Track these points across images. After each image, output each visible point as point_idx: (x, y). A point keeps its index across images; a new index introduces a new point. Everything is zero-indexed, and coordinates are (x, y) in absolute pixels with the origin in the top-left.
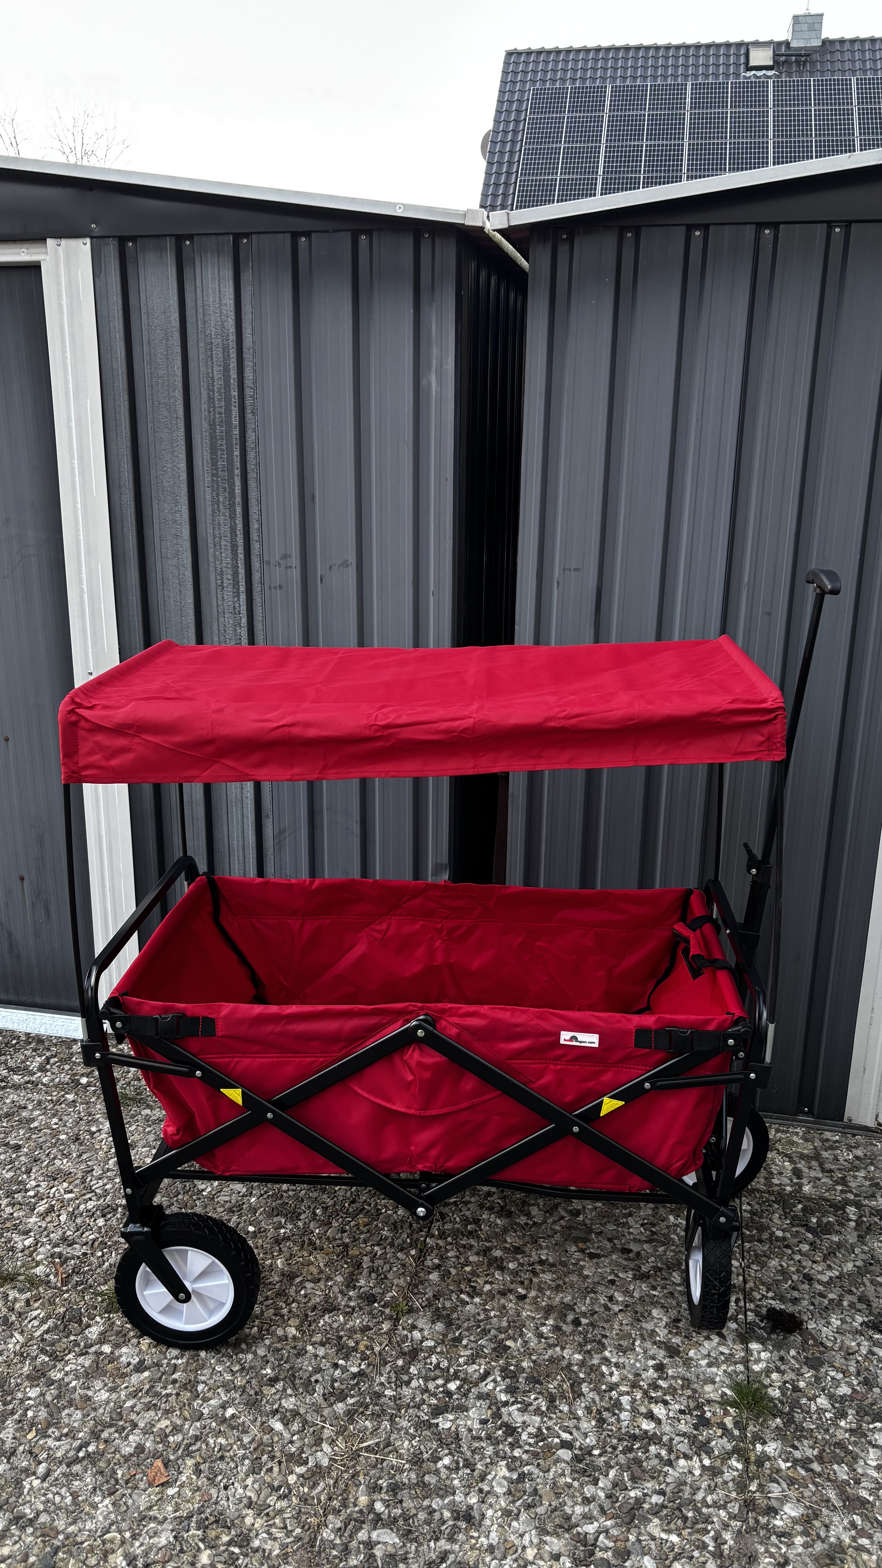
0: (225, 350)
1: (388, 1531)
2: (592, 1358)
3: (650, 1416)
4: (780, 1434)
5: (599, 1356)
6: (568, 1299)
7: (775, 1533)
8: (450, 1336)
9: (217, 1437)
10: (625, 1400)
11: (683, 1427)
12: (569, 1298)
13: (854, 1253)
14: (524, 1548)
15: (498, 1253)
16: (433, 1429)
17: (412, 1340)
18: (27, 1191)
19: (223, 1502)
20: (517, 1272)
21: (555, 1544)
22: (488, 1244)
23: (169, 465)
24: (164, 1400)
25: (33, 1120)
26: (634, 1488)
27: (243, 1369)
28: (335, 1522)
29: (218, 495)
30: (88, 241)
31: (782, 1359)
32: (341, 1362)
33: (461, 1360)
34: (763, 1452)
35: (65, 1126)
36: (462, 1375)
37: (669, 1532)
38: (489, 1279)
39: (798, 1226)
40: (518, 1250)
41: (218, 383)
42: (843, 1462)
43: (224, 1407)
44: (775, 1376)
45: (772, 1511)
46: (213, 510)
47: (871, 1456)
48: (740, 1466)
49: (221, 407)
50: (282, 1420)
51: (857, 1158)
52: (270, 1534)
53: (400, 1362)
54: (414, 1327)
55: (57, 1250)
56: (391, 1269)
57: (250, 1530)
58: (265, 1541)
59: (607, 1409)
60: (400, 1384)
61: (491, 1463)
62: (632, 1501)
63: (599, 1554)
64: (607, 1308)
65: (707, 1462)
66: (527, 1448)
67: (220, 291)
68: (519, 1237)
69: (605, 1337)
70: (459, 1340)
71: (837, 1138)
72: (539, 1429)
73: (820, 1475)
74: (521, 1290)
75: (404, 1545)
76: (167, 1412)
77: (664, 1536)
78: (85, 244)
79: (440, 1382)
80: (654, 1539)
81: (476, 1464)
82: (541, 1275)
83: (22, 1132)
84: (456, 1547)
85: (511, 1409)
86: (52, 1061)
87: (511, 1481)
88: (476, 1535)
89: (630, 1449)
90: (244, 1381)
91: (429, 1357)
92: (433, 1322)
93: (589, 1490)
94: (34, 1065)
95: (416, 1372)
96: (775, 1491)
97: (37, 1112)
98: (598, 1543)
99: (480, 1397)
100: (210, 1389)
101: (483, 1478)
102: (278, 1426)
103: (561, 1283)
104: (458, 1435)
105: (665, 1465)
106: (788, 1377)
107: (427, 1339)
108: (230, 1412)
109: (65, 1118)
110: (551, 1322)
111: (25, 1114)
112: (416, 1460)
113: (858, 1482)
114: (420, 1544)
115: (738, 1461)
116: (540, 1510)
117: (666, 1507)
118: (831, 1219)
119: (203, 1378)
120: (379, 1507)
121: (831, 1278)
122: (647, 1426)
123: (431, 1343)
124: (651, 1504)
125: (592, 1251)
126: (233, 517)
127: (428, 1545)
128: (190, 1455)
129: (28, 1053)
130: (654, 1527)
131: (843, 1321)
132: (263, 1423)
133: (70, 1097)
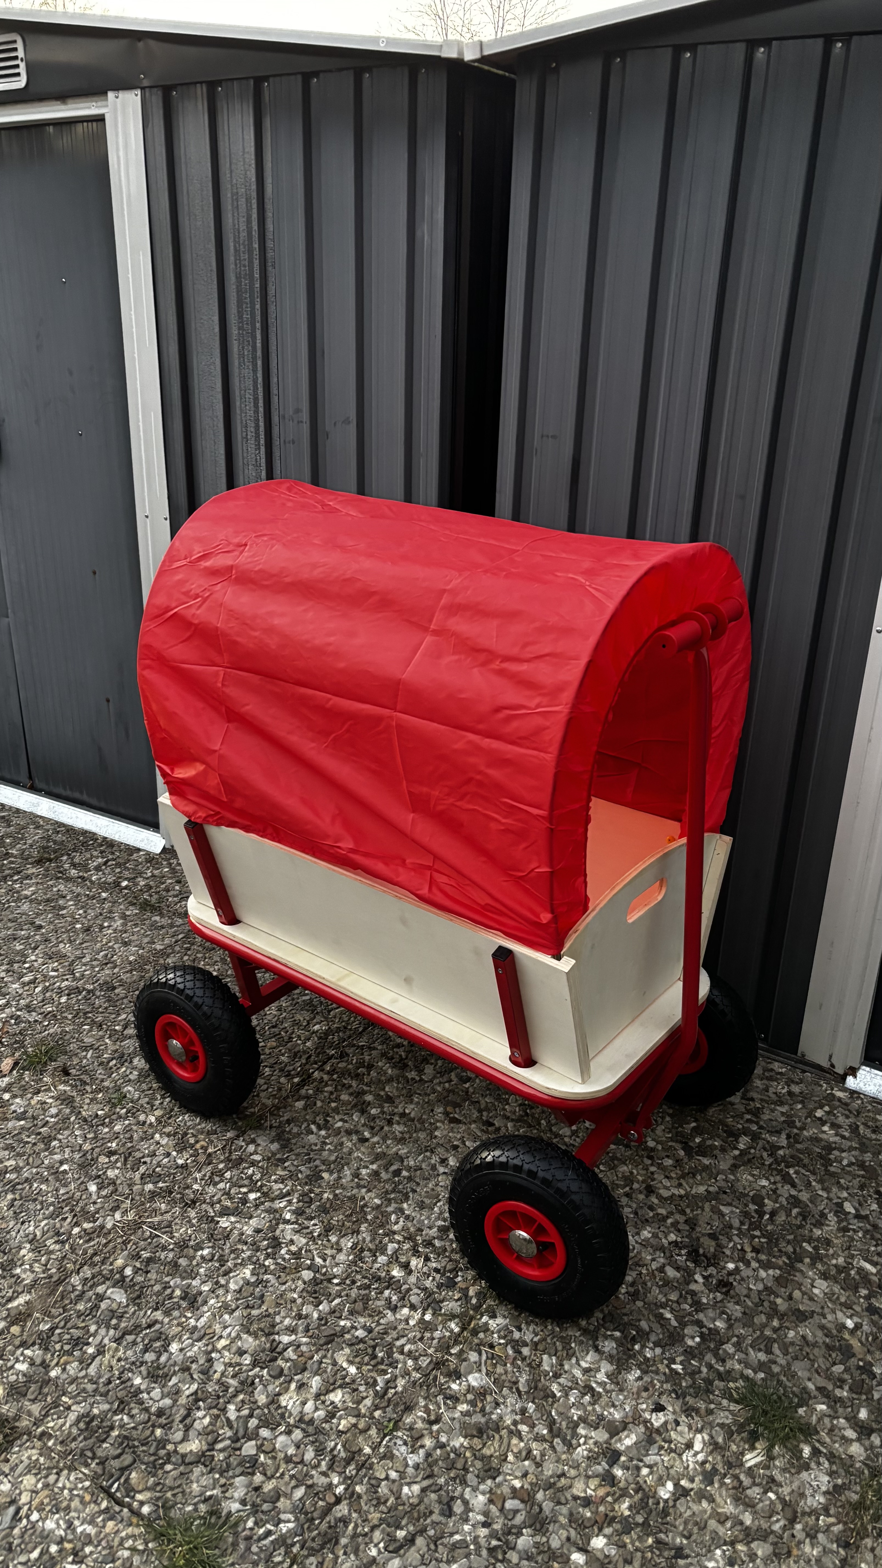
0: (248, 201)
1: (123, 1292)
2: (389, 1205)
3: (406, 1266)
4: (513, 1313)
5: (396, 1205)
6: (403, 1152)
7: (444, 1394)
8: (278, 1156)
9: (42, 1183)
10: (392, 1247)
11: (428, 1283)
12: (405, 1151)
13: (715, 1179)
14: (221, 1337)
15: (369, 1098)
16: (212, 1225)
17: (244, 1151)
18: (25, 962)
19: (13, 1234)
20: (374, 1118)
21: (249, 1342)
22: (365, 1088)
23: (205, 318)
24: (22, 1145)
25: (64, 908)
26: (347, 1319)
27: (95, 1138)
28: (87, 1272)
29: (243, 348)
30: (139, 92)
32: (174, 1153)
33: (273, 1177)
34: (486, 1324)
35: (85, 917)
36: (265, 1189)
37: (351, 1363)
38: (346, 1118)
39: (677, 1141)
40: (390, 1099)
41: (244, 234)
42: (555, 1355)
43: (61, 1163)
45: (456, 1375)
46: (239, 363)
47: (589, 1358)
48: (457, 1330)
49: (245, 260)
50: (98, 1184)
51: (790, 1093)
52: (31, 1267)
53: (221, 1166)
55: (19, 1013)
56: (267, 1089)
57: (19, 1260)
58: (25, 1271)
59: (370, 1250)
60: (212, 1182)
61: (241, 1264)
62: (338, 1329)
63: (280, 1362)
64: (434, 1168)
65: (428, 1317)
66: (280, 1261)
67: (243, 138)
68: (397, 1088)
69: (414, 1191)
70: (284, 1161)
71: (784, 1070)
72: (301, 1249)
73: (524, 1359)
74: (367, 1134)
75: (128, 1306)
76: (19, 1155)
77: (345, 1365)
78: (136, 95)
79: (244, 1190)
80: (335, 1363)
81: (228, 1261)
82: (394, 1126)
83: (50, 916)
84: (166, 1320)
85: (287, 1227)
86: (110, 863)
87: (248, 1283)
88: (189, 1315)
89: (367, 1287)
90: (90, 1147)
91: (249, 1168)
92: (272, 1142)
93: (307, 1309)
94: (93, 864)
95: (229, 1177)
96: (472, 1359)
97: (71, 903)
98: (285, 1353)
99: (269, 1211)
100: (60, 1146)
101: (226, 1274)
102: (93, 1188)
103: (407, 1136)
104: (228, 1235)
105: (389, 1308)
107: (257, 1154)
108: (65, 1167)
109: (89, 911)
110: (374, 1167)
111: (61, 902)
112: (182, 1245)
113: (557, 1376)
114: (141, 1310)
115: (457, 1324)
116: (255, 1312)
117: (365, 1343)
118: (716, 1143)
119: (60, 1137)
120: (128, 1271)
121: (673, 1194)
122: (396, 1273)
123: (257, 1158)
124: (353, 1336)
125: (456, 1116)
126: (255, 371)
127: (146, 1312)
128: (13, 1192)
129: (95, 853)
130: (342, 1355)
131: (655, 1236)
132: (82, 1183)
133: (104, 895)
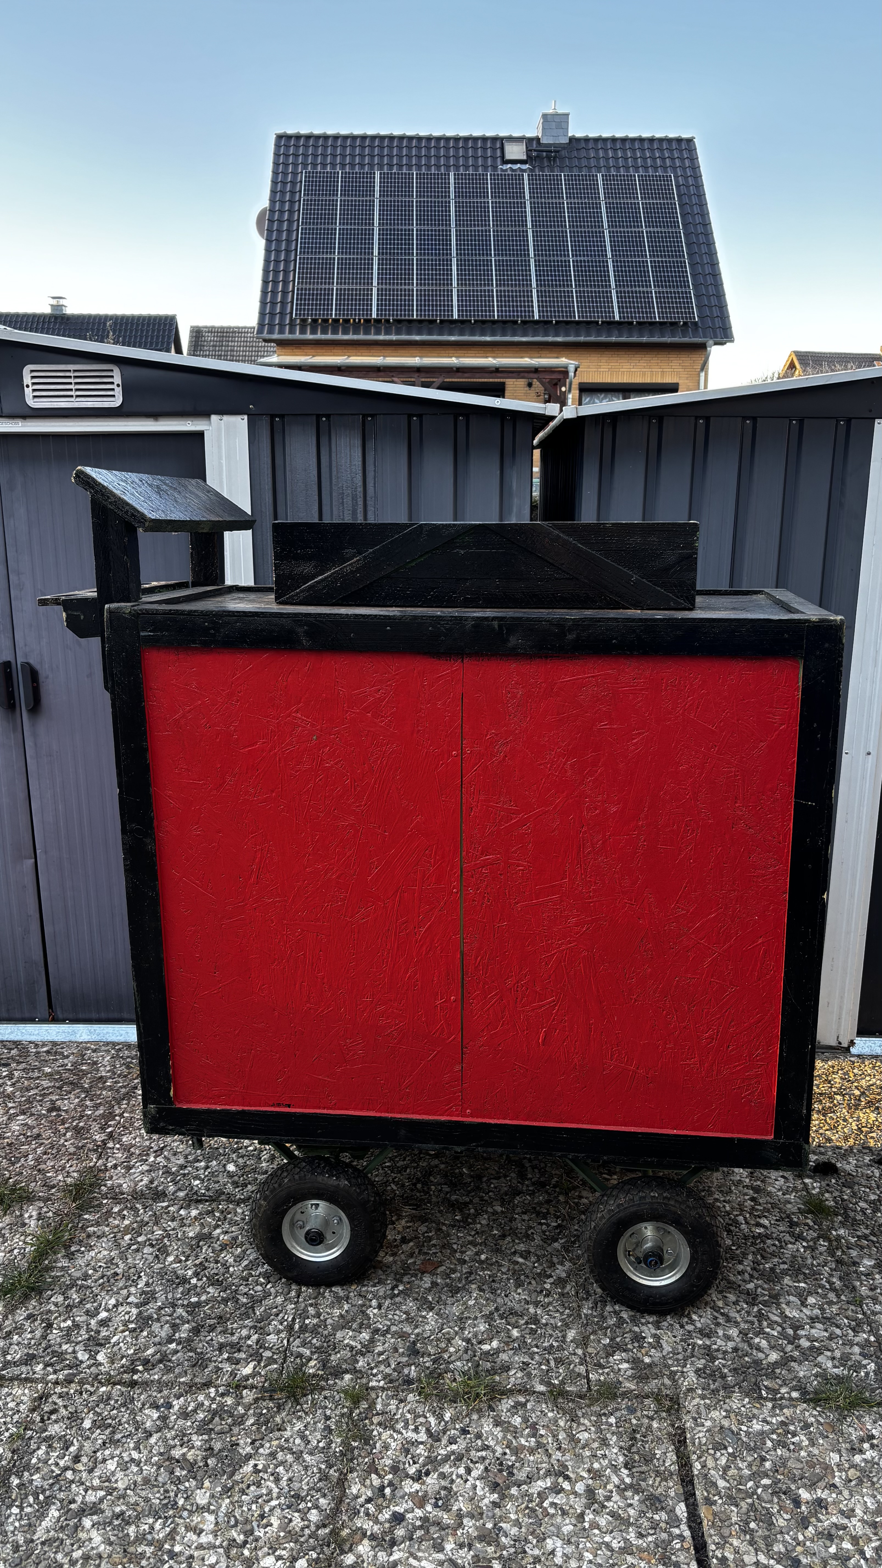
0: (354, 498)
3: (760, 1225)
4: (843, 1224)
10: (741, 1218)
11: (782, 1228)
26: (766, 1263)
30: (246, 417)
31: (828, 1185)
32: (543, 1221)
34: (837, 1235)
44: (827, 1195)
45: (856, 1264)
48: (826, 1244)
50: (522, 1256)
52: (550, 1315)
54: (580, 1197)
57: (536, 1315)
58: (548, 1319)
62: (768, 1269)
65: (804, 1244)
67: (351, 455)
77: (796, 1284)
78: (243, 419)
80: (790, 1286)
89: (755, 1244)
93: (740, 1267)
96: (854, 1253)
106: (837, 1194)
130: (787, 1280)
131: (858, 1161)
